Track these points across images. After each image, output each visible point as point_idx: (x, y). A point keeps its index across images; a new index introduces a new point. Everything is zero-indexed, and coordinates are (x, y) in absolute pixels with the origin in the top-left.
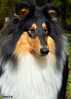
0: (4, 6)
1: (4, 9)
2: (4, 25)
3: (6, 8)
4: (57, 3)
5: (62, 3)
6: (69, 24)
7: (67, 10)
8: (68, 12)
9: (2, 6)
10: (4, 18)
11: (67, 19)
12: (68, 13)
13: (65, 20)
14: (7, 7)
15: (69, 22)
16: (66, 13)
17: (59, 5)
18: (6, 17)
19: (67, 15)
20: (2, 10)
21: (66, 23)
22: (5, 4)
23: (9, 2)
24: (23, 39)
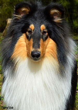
0: (5, 6)
1: (6, 9)
2: (6, 27)
3: (8, 9)
4: (64, 3)
5: (69, 3)
6: (76, 26)
7: (74, 11)
8: (75, 12)
9: (4, 6)
10: (6, 19)
11: (74, 21)
12: (75, 14)
13: (72, 22)
14: (9, 7)
15: (76, 24)
16: (73, 14)
17: (65, 5)
18: (8, 18)
19: (74, 16)
20: (4, 10)
21: (73, 24)
22: (7, 4)
23: (11, 2)
24: (21, 41)
